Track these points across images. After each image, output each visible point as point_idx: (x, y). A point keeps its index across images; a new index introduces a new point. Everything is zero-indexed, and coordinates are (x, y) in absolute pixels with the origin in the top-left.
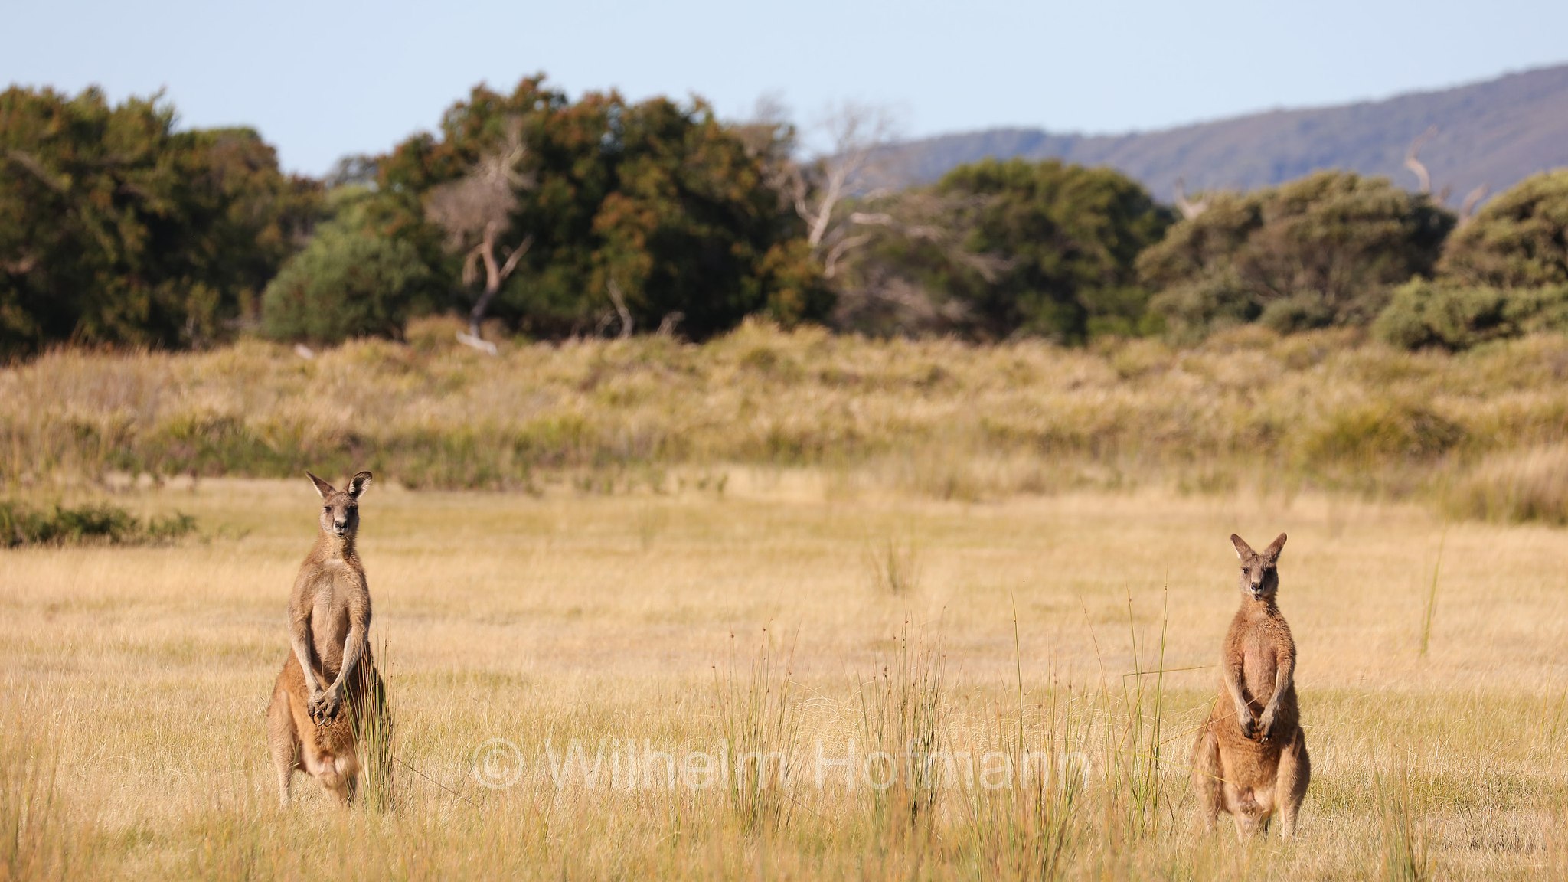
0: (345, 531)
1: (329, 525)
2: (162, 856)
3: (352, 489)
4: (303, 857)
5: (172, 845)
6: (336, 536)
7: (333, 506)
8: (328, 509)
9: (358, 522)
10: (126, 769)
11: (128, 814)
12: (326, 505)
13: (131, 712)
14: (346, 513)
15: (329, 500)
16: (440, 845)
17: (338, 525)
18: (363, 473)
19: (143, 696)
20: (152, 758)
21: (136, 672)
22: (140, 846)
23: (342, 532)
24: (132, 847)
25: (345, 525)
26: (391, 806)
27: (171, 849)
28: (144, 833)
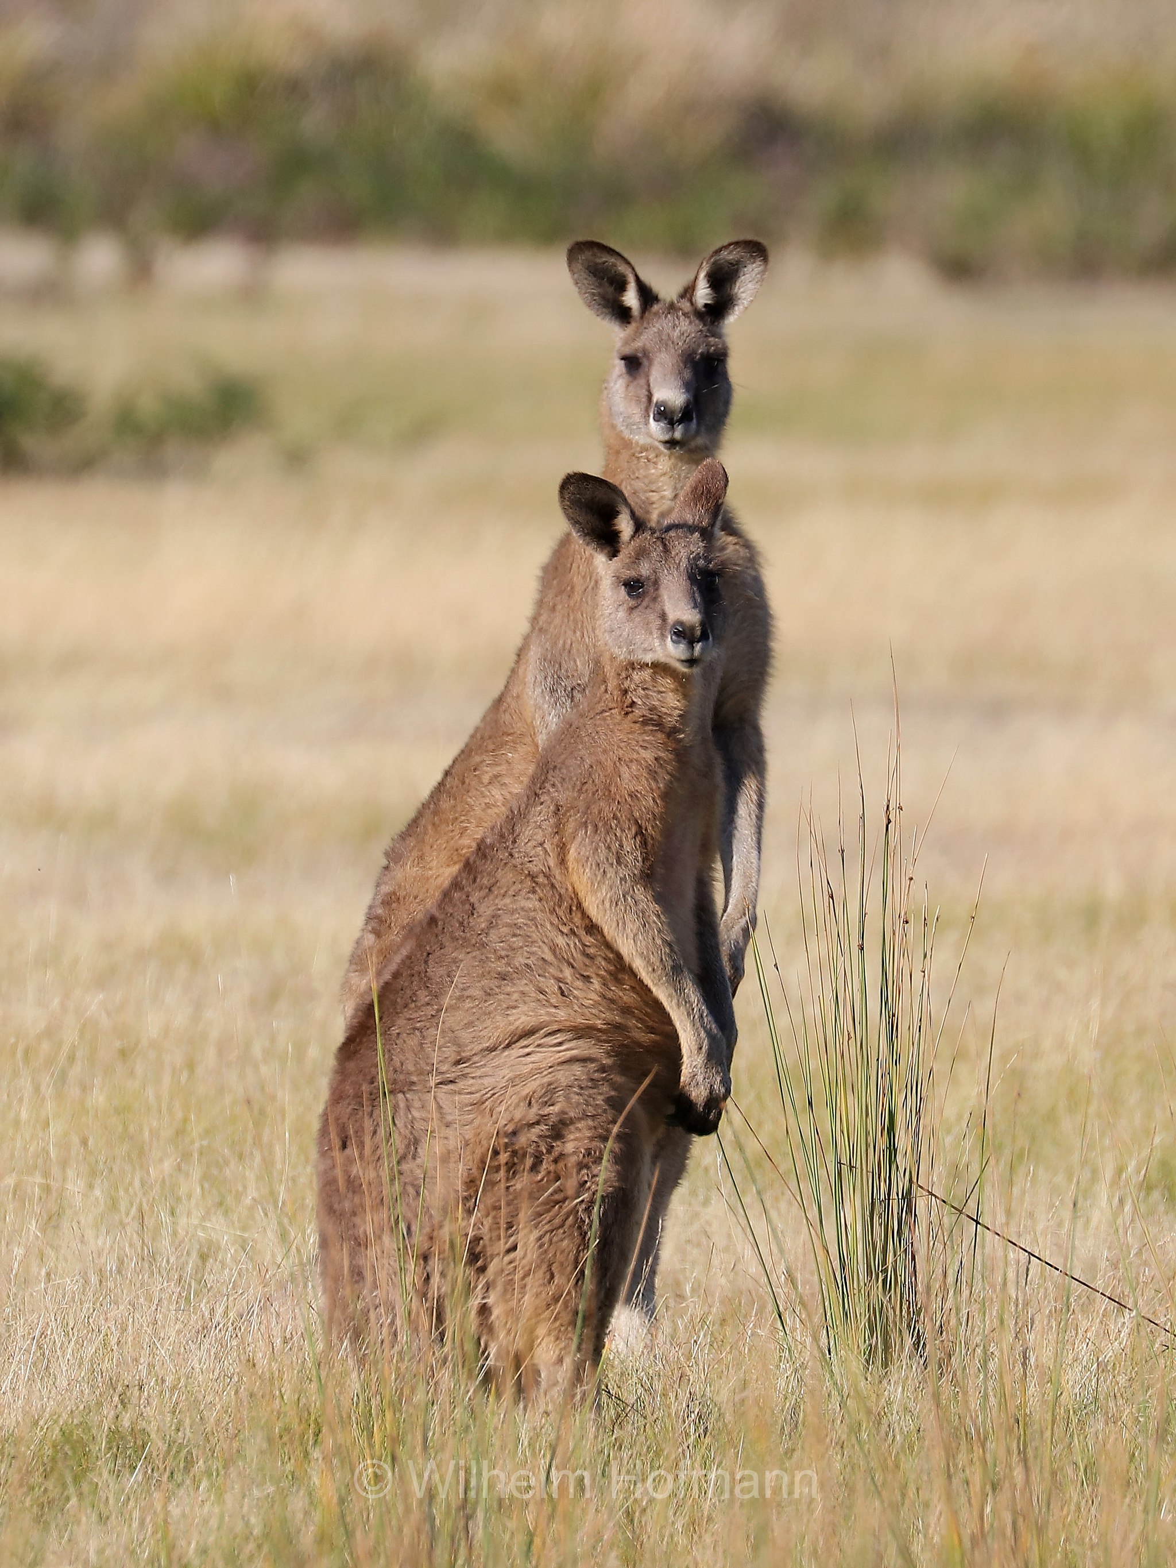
0: (686, 431)
1: (636, 412)
2: (175, 1510)
3: (703, 294)
4: (629, 1514)
5: (208, 1473)
6: (662, 447)
7: (646, 353)
8: (634, 363)
9: (727, 403)
10: (52, 1221)
11: (63, 1370)
12: (627, 351)
13: (70, 1036)
14: (688, 374)
15: (638, 334)
16: (1070, 1471)
17: (664, 414)
18: (737, 244)
19: (103, 979)
20: (137, 1183)
21: (77, 898)
22: (102, 1475)
23: (678, 434)
24: (77, 1480)
25: (686, 415)
26: (909, 1342)
27: (204, 1484)
28: (115, 1435)
